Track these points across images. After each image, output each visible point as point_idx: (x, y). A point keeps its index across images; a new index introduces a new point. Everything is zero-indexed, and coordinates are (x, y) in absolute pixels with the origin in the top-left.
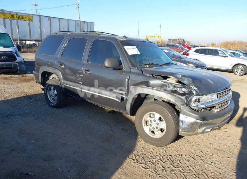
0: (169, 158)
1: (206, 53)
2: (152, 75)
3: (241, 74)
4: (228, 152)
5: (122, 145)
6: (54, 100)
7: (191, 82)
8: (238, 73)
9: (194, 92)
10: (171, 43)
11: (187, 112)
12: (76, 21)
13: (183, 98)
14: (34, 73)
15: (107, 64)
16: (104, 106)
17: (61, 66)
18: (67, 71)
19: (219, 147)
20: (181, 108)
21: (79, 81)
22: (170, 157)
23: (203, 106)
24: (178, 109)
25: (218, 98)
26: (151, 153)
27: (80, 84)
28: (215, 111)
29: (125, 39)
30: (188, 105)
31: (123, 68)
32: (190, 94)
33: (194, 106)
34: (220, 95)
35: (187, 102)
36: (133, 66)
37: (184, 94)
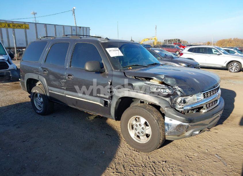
0: (151, 166)
1: (200, 51)
2: (135, 77)
3: (236, 70)
4: (216, 155)
5: (104, 152)
6: (41, 108)
7: (175, 83)
8: (232, 70)
9: (179, 93)
10: (168, 44)
11: (172, 114)
12: (71, 27)
13: (168, 99)
14: (20, 81)
15: (87, 68)
16: (89, 111)
17: (44, 72)
18: (51, 77)
19: (207, 151)
20: (166, 111)
21: (62, 87)
22: (153, 163)
23: (188, 108)
24: (163, 111)
25: (205, 97)
26: (133, 160)
27: (64, 89)
28: (203, 111)
29: (107, 41)
30: (173, 107)
31: (105, 71)
32: (175, 95)
33: (179, 108)
34: (207, 95)
35: (172, 104)
36: (116, 68)
37: (168, 96)
